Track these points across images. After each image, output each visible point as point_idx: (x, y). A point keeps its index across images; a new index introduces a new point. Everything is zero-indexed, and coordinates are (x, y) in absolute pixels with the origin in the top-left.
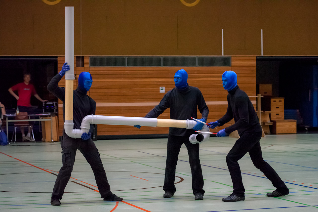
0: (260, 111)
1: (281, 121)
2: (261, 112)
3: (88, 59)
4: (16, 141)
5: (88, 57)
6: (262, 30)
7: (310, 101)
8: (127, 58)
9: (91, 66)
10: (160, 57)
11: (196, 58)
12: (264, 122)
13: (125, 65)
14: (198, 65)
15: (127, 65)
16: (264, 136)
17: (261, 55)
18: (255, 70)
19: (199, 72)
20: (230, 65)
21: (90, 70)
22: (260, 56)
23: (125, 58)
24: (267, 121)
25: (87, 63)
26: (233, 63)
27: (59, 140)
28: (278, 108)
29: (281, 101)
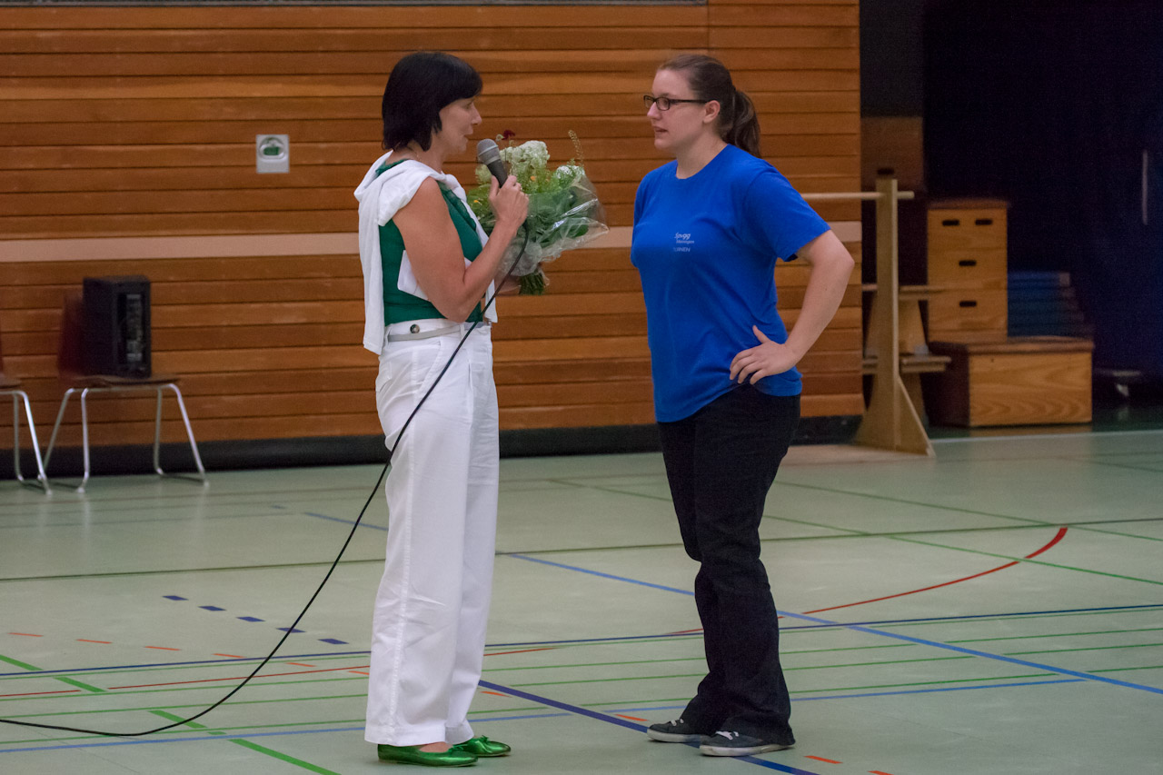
0: (895, 287)
19: (503, 35)
24: (909, 349)
28: (971, 263)
29: (987, 222)
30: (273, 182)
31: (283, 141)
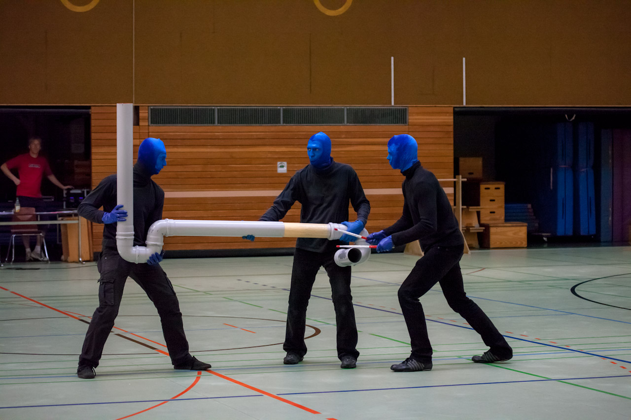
0: (461, 207)
1: (499, 225)
2: (462, 209)
3: (147, 111)
4: (15, 261)
5: (147, 107)
6: (464, 59)
7: (551, 188)
8: (218, 110)
9: (152, 123)
10: (279, 107)
11: (343, 109)
12: (468, 226)
13: (214, 123)
14: (348, 122)
15: (218, 123)
16: (467, 253)
17: (463, 104)
18: (450, 132)
19: (349, 134)
20: (406, 123)
21: (150, 131)
22: (461, 106)
23: (214, 110)
24: (474, 225)
25: (144, 119)
26: (412, 118)
27: (92, 259)
28: (494, 200)
29: (498, 188)
30: (282, 175)
31: (285, 164)
